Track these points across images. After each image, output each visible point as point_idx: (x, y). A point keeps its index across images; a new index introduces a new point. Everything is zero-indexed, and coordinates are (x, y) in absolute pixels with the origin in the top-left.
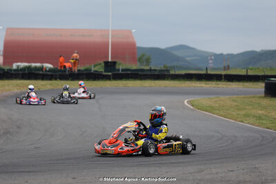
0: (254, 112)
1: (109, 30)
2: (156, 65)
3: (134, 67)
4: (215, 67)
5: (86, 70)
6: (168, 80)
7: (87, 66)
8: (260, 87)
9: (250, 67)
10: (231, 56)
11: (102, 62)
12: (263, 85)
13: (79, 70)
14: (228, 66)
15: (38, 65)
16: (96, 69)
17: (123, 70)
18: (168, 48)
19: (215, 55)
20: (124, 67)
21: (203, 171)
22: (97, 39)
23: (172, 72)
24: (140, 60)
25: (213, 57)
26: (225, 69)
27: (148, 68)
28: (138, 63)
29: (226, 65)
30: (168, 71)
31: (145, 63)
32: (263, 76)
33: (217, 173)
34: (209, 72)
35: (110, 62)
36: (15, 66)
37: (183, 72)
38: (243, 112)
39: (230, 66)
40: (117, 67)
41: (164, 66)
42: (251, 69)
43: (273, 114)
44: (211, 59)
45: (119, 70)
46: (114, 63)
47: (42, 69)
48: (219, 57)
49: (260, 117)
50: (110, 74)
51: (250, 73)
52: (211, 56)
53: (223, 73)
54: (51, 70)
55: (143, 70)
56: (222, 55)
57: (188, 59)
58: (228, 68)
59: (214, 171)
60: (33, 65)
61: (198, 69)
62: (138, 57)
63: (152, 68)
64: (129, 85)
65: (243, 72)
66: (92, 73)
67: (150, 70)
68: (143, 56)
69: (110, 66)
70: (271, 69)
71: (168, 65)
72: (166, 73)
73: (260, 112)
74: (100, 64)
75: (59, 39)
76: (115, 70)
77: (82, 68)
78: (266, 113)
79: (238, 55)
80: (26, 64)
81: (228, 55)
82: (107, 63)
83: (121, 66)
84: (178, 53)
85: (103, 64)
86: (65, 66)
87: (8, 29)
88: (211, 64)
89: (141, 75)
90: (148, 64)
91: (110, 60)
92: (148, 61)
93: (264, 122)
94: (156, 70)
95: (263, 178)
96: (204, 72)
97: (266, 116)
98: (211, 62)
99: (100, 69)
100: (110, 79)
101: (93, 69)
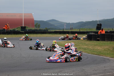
0: (83, 47)
1: (23, 14)
2: (42, 28)
3: (33, 29)
4: (67, 28)
5: (13, 30)
6: (47, 34)
9: (81, 28)
10: (73, 24)
11: (20, 27)
12: (87, 35)
13: (10, 30)
14: (72, 28)
16: (17, 30)
17: (28, 30)
18: (47, 21)
19: (67, 23)
20: (29, 29)
21: (62, 71)
22: (18, 17)
23: (49, 31)
25: (66, 24)
26: (71, 29)
27: (39, 29)
28: (35, 27)
29: (71, 28)
30: (47, 30)
31: (38, 27)
32: (86, 32)
34: (64, 30)
35: (23, 27)
37: (54, 31)
38: (78, 47)
39: (73, 28)
40: (26, 29)
42: (82, 29)
43: (91, 47)
44: (65, 25)
45: (27, 30)
46: (25, 27)
48: (68, 24)
49: (85, 49)
50: (23, 32)
51: (81, 31)
52: (65, 24)
53: (70, 31)
56: (69, 23)
57: (56, 25)
58: (72, 29)
59: (66, 71)
61: (60, 29)
62: (35, 24)
63: (41, 29)
64: (31, 36)
65: (78, 31)
66: (16, 31)
67: (40, 30)
68: (37, 24)
69: (23, 28)
70: (90, 29)
71: (47, 28)
72: (46, 31)
74: (19, 28)
76: (25, 30)
77: (12, 29)
78: (88, 47)
79: (76, 23)
81: (72, 23)
82: (22, 27)
83: (28, 29)
84: (51, 23)
85: (20, 28)
88: (65, 27)
89: (36, 32)
91: (23, 26)
92: (39, 26)
93: (87, 51)
94: (42, 30)
95: (86, 74)
96: (62, 31)
97: (88, 48)
98: (65, 26)
99: (19, 30)
100: (23, 34)
101: (16, 30)
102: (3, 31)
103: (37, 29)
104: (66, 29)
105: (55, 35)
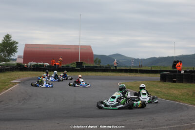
0: (154, 89)
1: (79, 46)
2: (104, 64)
3: (92, 65)
5: (67, 66)
6: (109, 72)
7: (67, 65)
8: (158, 76)
11: (75, 62)
12: (159, 75)
13: (62, 67)
15: (42, 63)
16: (72, 66)
17: (86, 67)
18: (110, 55)
19: (135, 59)
20: (87, 65)
22: (73, 50)
23: (112, 68)
24: (95, 61)
26: (139, 67)
28: (94, 63)
29: (140, 64)
30: (110, 67)
32: (159, 71)
33: (133, 122)
34: (131, 68)
36: (29, 64)
39: (143, 65)
40: (83, 65)
41: (108, 65)
42: (153, 67)
43: (164, 91)
44: (133, 62)
45: (84, 67)
46: (82, 63)
47: (43, 65)
50: (79, 68)
51: (153, 69)
52: (132, 60)
53: (139, 69)
54: (48, 66)
55: (97, 67)
56: (138, 59)
57: (120, 61)
58: (142, 66)
60: (39, 63)
61: (126, 67)
62: (94, 60)
64: (89, 74)
65: (150, 69)
66: (70, 68)
67: (100, 67)
68: (97, 59)
69: (79, 64)
70: (164, 67)
71: (110, 64)
72: (108, 68)
73: (158, 90)
75: (53, 50)
77: (65, 65)
79: (147, 59)
80: (35, 63)
81: (142, 59)
82: (77, 63)
83: (85, 65)
85: (76, 64)
86: (55, 64)
87: (26, 44)
88: (132, 64)
89: (95, 69)
90: (99, 64)
91: (79, 61)
92: (99, 62)
94: (103, 67)
96: (128, 68)
99: (74, 66)
100: (79, 72)
101: (70, 66)
102: (53, 67)
103: (96, 65)
104: (134, 67)
105: (120, 73)
